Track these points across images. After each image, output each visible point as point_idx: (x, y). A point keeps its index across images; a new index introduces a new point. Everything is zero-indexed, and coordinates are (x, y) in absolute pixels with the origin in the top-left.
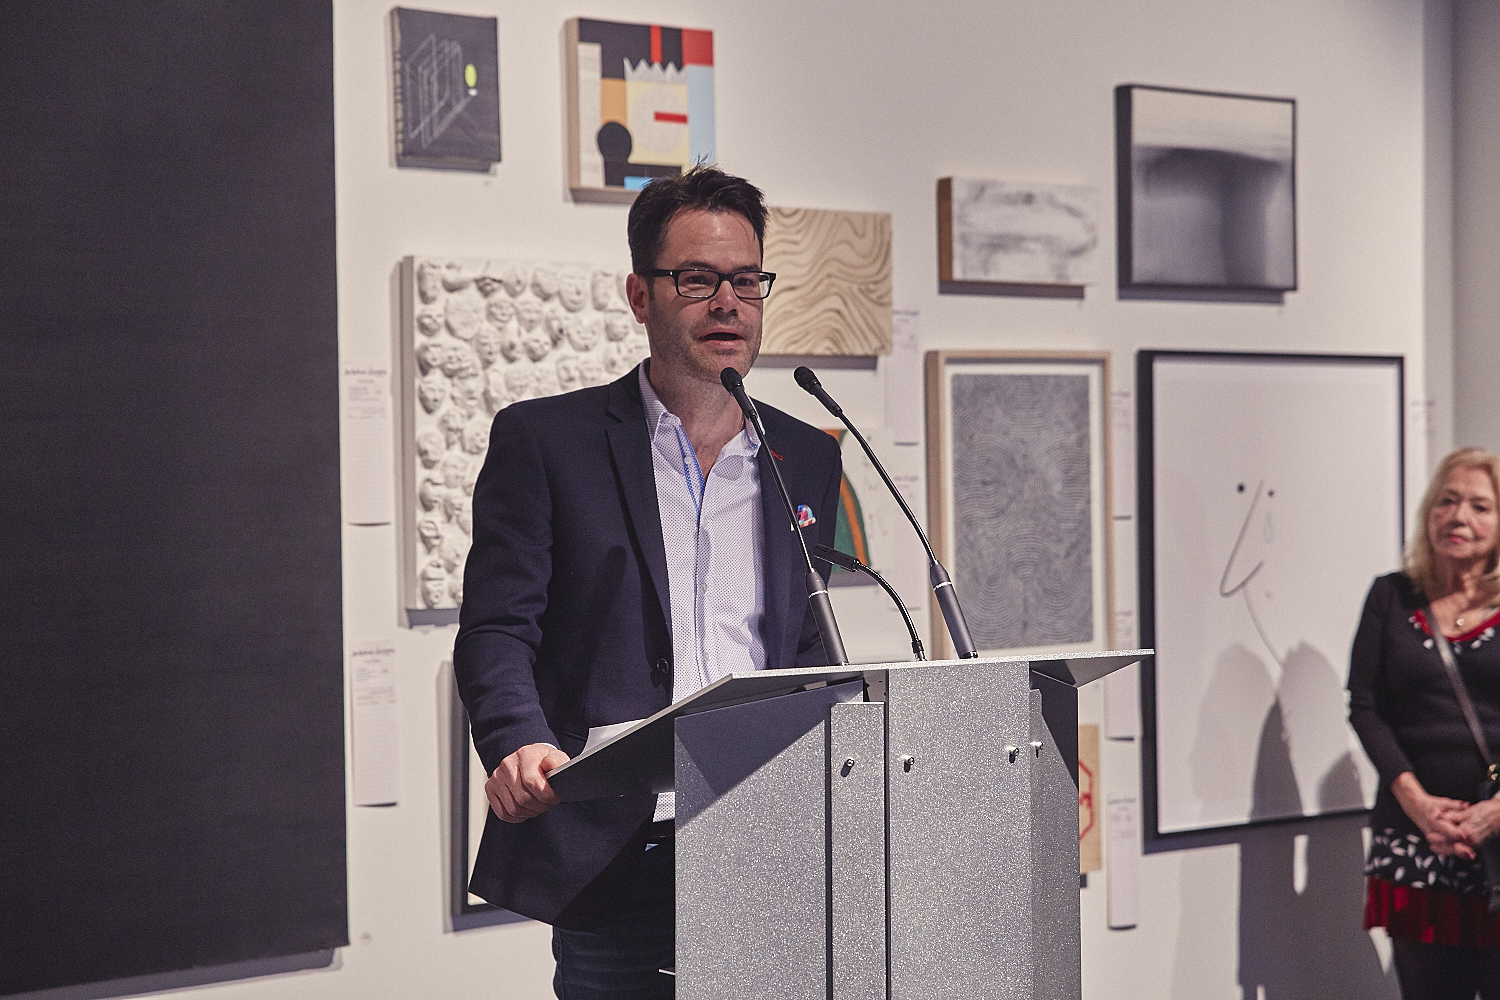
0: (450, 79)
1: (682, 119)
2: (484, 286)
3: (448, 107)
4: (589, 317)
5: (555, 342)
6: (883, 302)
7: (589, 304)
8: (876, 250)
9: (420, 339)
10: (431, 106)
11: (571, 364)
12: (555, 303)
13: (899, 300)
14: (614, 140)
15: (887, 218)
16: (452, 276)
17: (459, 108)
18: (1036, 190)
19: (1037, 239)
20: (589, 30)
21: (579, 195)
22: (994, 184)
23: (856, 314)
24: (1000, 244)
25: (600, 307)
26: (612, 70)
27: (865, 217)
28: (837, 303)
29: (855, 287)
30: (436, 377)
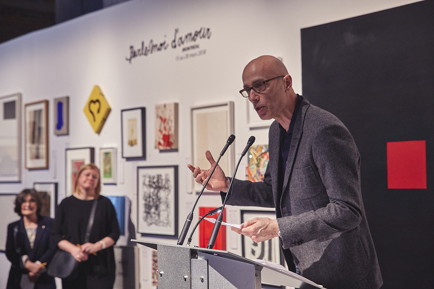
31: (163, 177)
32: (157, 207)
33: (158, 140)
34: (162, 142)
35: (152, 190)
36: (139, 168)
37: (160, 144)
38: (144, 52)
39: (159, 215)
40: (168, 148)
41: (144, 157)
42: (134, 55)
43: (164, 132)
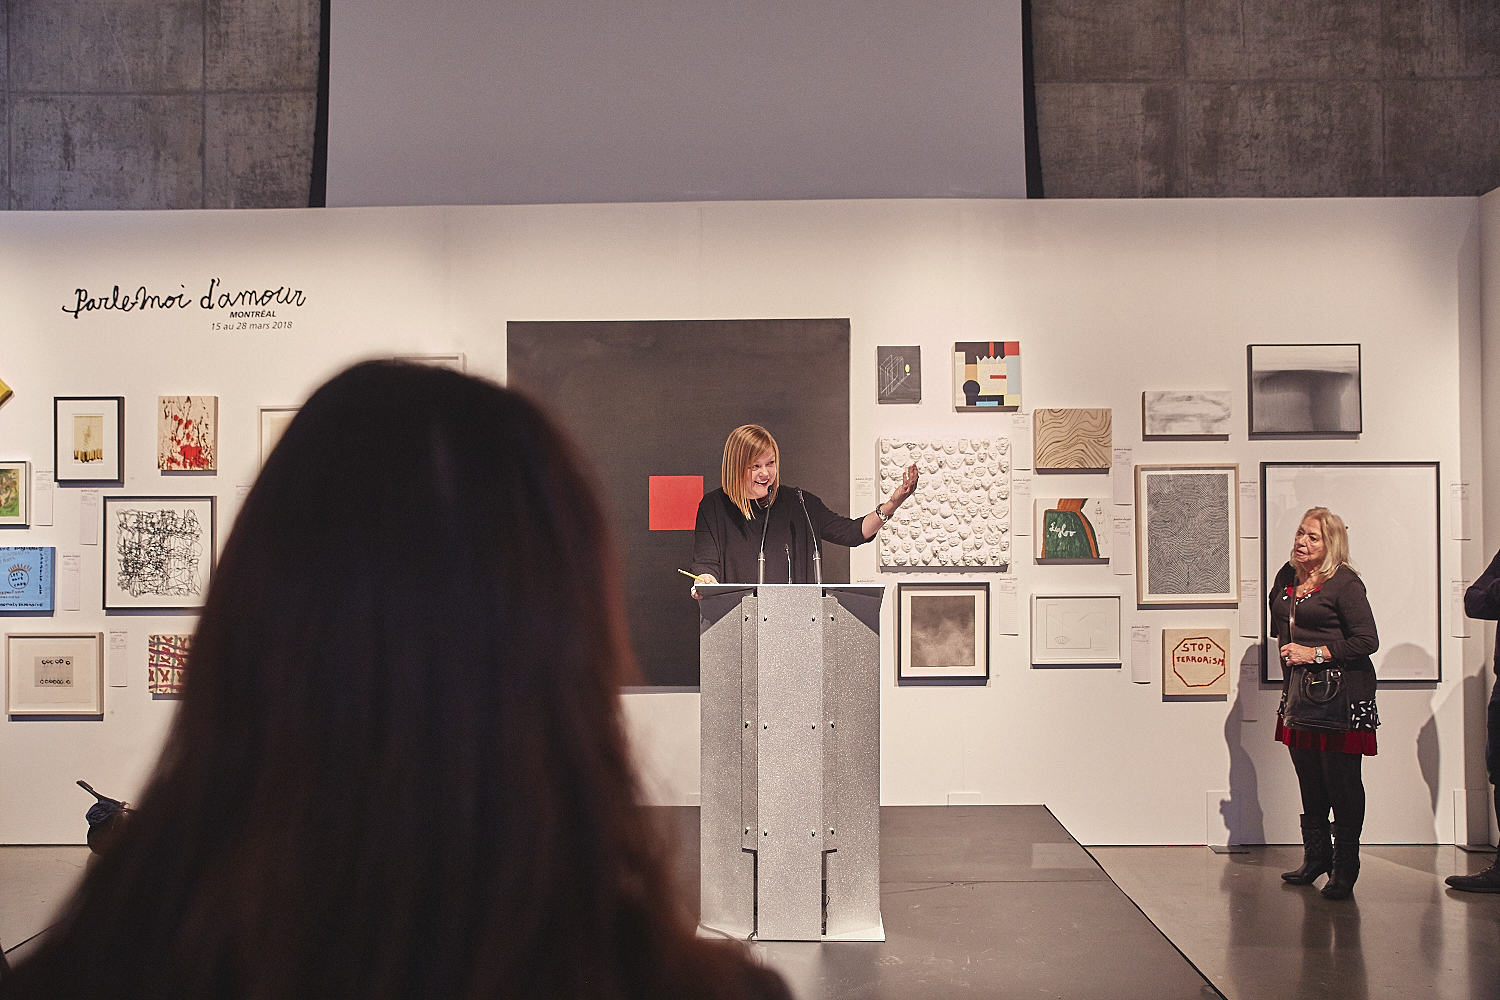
0: (899, 370)
1: (1005, 377)
2: (909, 446)
3: (898, 380)
4: (957, 456)
5: (940, 467)
6: (1107, 446)
7: (958, 451)
8: (1103, 424)
9: (882, 466)
10: (890, 381)
11: (947, 475)
12: (942, 451)
13: (1115, 443)
14: (971, 389)
15: (1110, 410)
16: (895, 443)
17: (902, 381)
18: (1193, 394)
19: (1194, 416)
20: (959, 347)
21: (959, 409)
22: (1169, 393)
23: (1092, 450)
24: (1171, 419)
25: (962, 453)
26: (970, 360)
27: (1097, 410)
28: (1083, 447)
29: (1092, 440)
30: (888, 480)
31: (180, 514)
32: (159, 565)
33: (167, 454)
34: (180, 458)
35: (146, 536)
36: (106, 499)
37: (172, 460)
38: (119, 304)
39: (165, 577)
40: (197, 468)
41: (119, 482)
42: (90, 305)
43: (184, 442)
